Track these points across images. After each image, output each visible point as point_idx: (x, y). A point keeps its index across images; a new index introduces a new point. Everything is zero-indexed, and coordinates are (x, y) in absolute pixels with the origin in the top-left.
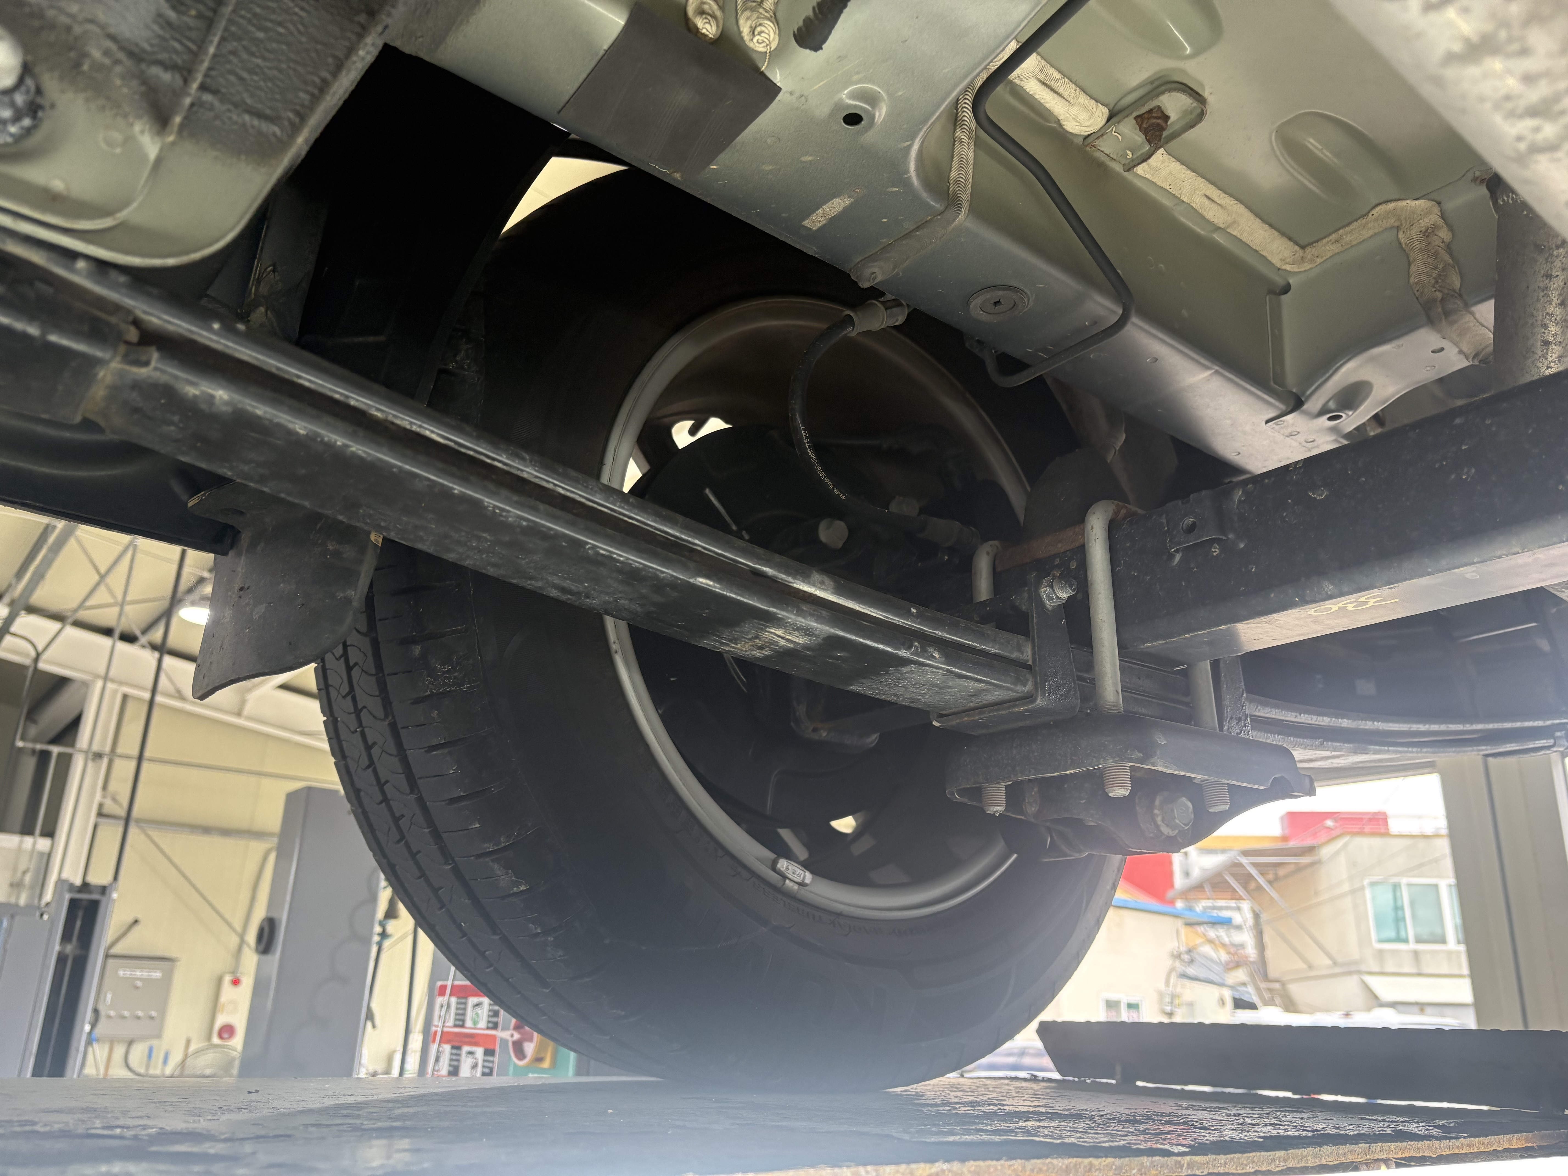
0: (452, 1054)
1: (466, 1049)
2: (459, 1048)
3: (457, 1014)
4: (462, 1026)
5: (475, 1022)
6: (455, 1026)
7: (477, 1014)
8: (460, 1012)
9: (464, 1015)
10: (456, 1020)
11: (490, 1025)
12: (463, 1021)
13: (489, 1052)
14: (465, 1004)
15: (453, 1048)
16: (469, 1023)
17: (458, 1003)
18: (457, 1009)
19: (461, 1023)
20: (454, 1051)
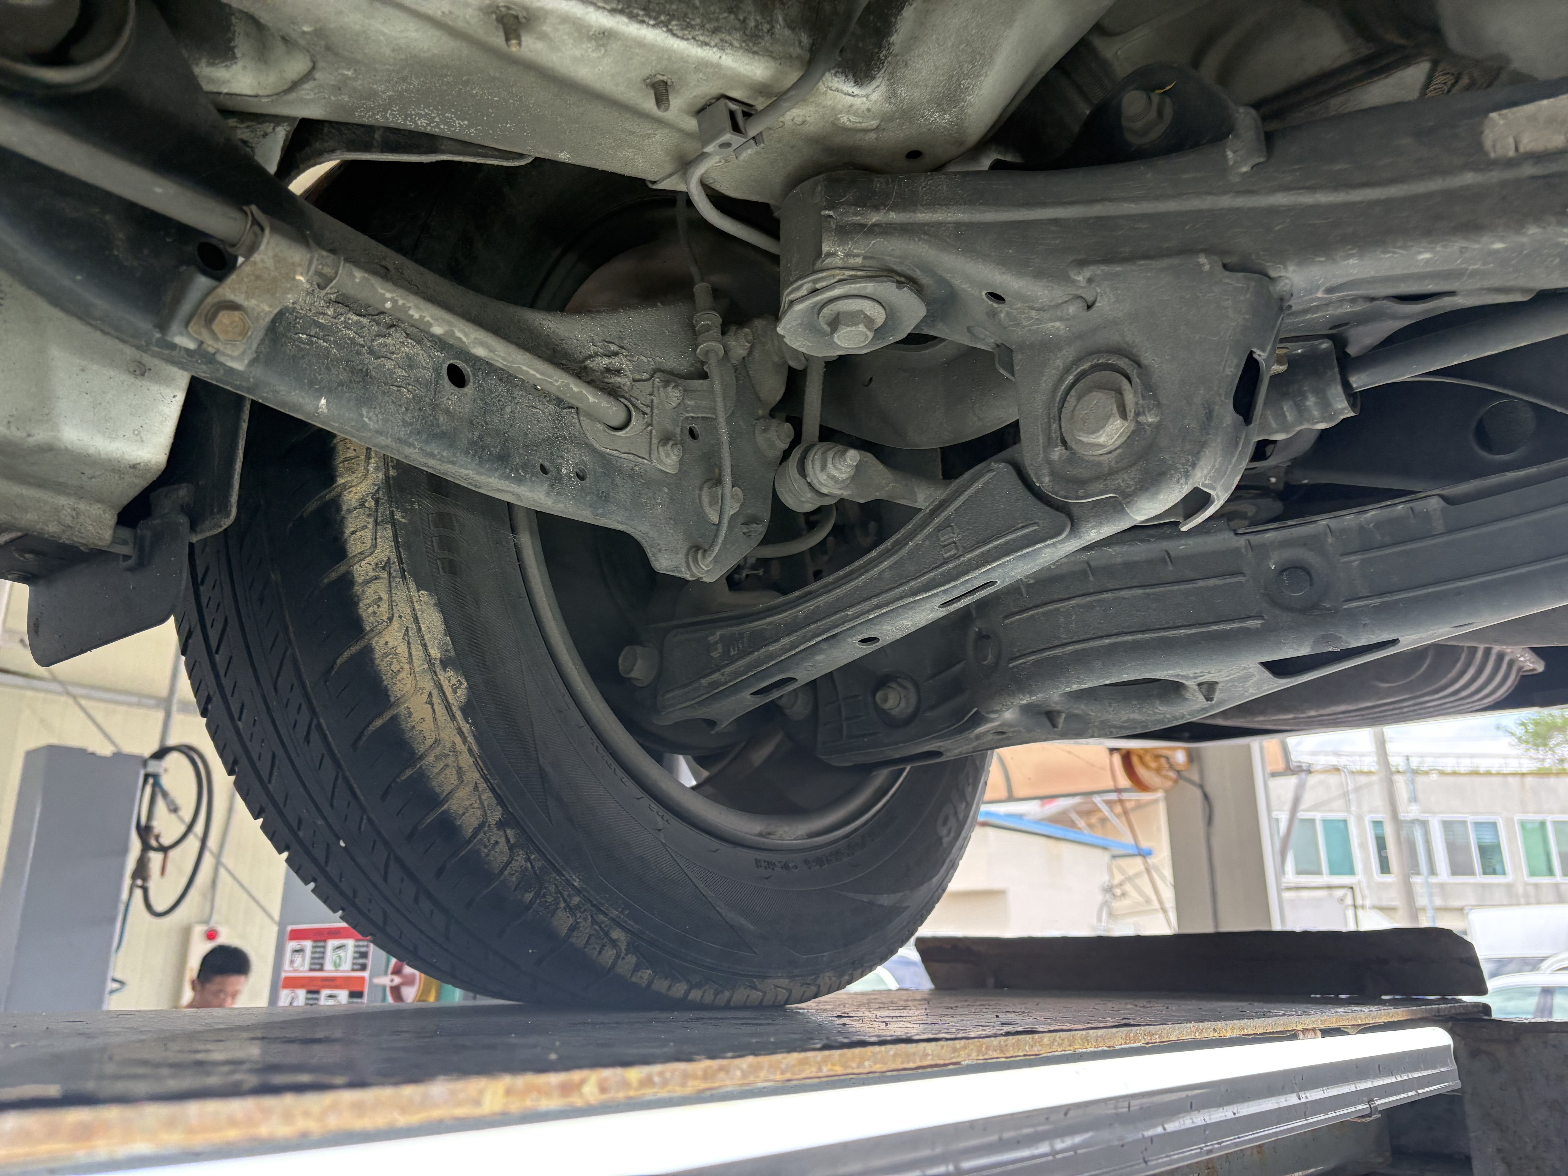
0: (307, 999)
1: (325, 992)
2: (317, 992)
3: (313, 958)
4: (321, 969)
5: (337, 965)
6: (311, 970)
7: (340, 957)
8: (317, 955)
9: (323, 958)
10: (312, 964)
11: (356, 967)
12: (322, 965)
13: (356, 994)
14: (324, 947)
15: (309, 992)
16: (328, 966)
17: (314, 947)
18: (313, 953)
19: (318, 967)
20: (310, 996)
